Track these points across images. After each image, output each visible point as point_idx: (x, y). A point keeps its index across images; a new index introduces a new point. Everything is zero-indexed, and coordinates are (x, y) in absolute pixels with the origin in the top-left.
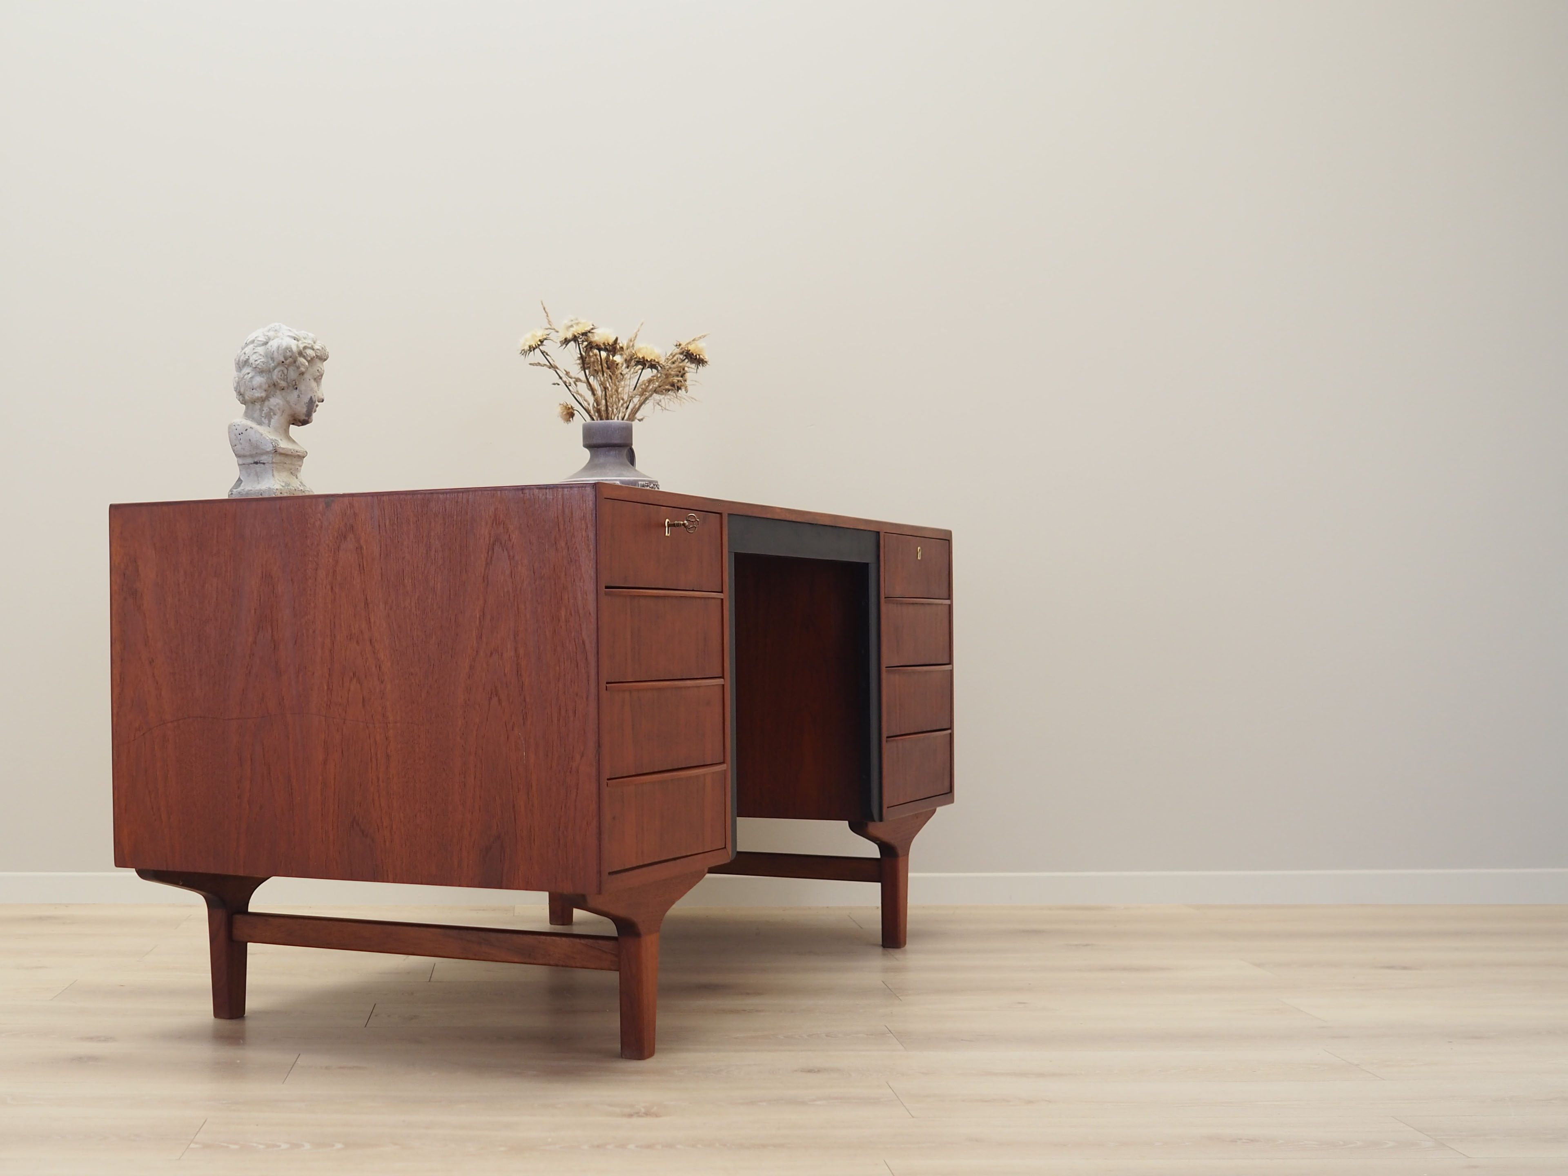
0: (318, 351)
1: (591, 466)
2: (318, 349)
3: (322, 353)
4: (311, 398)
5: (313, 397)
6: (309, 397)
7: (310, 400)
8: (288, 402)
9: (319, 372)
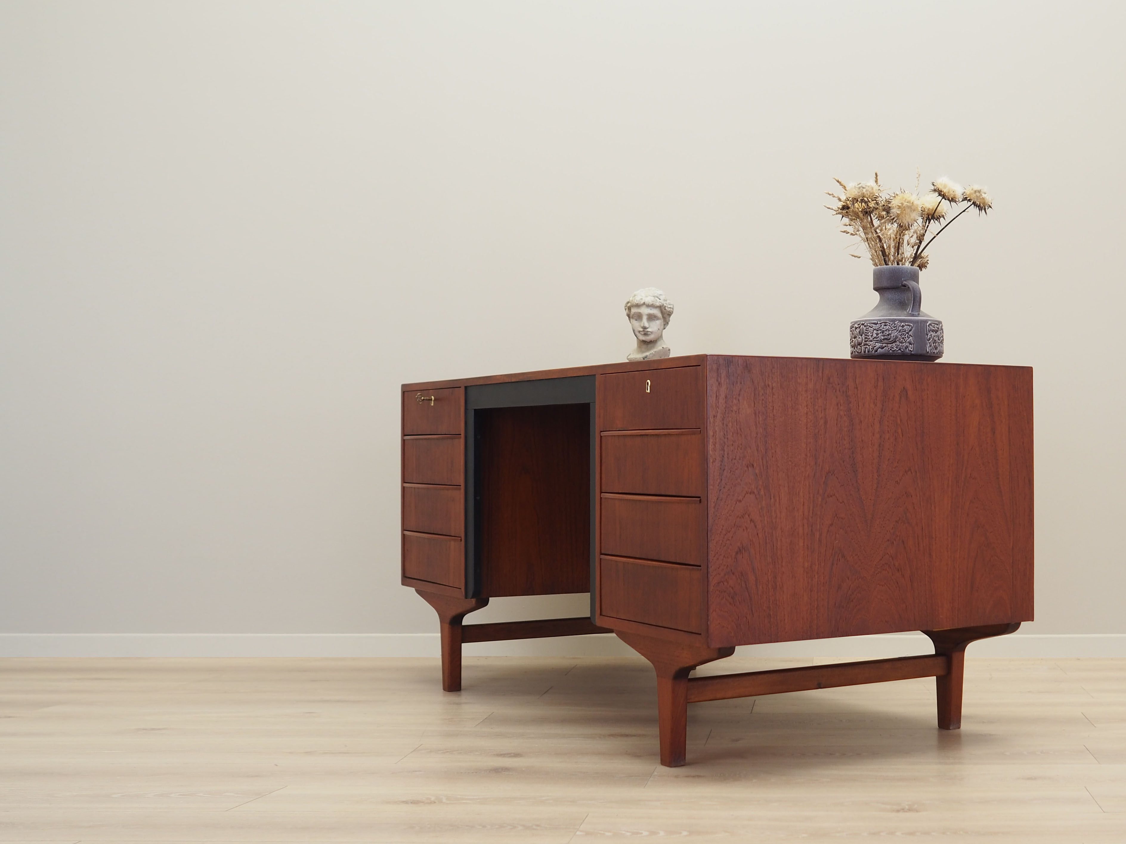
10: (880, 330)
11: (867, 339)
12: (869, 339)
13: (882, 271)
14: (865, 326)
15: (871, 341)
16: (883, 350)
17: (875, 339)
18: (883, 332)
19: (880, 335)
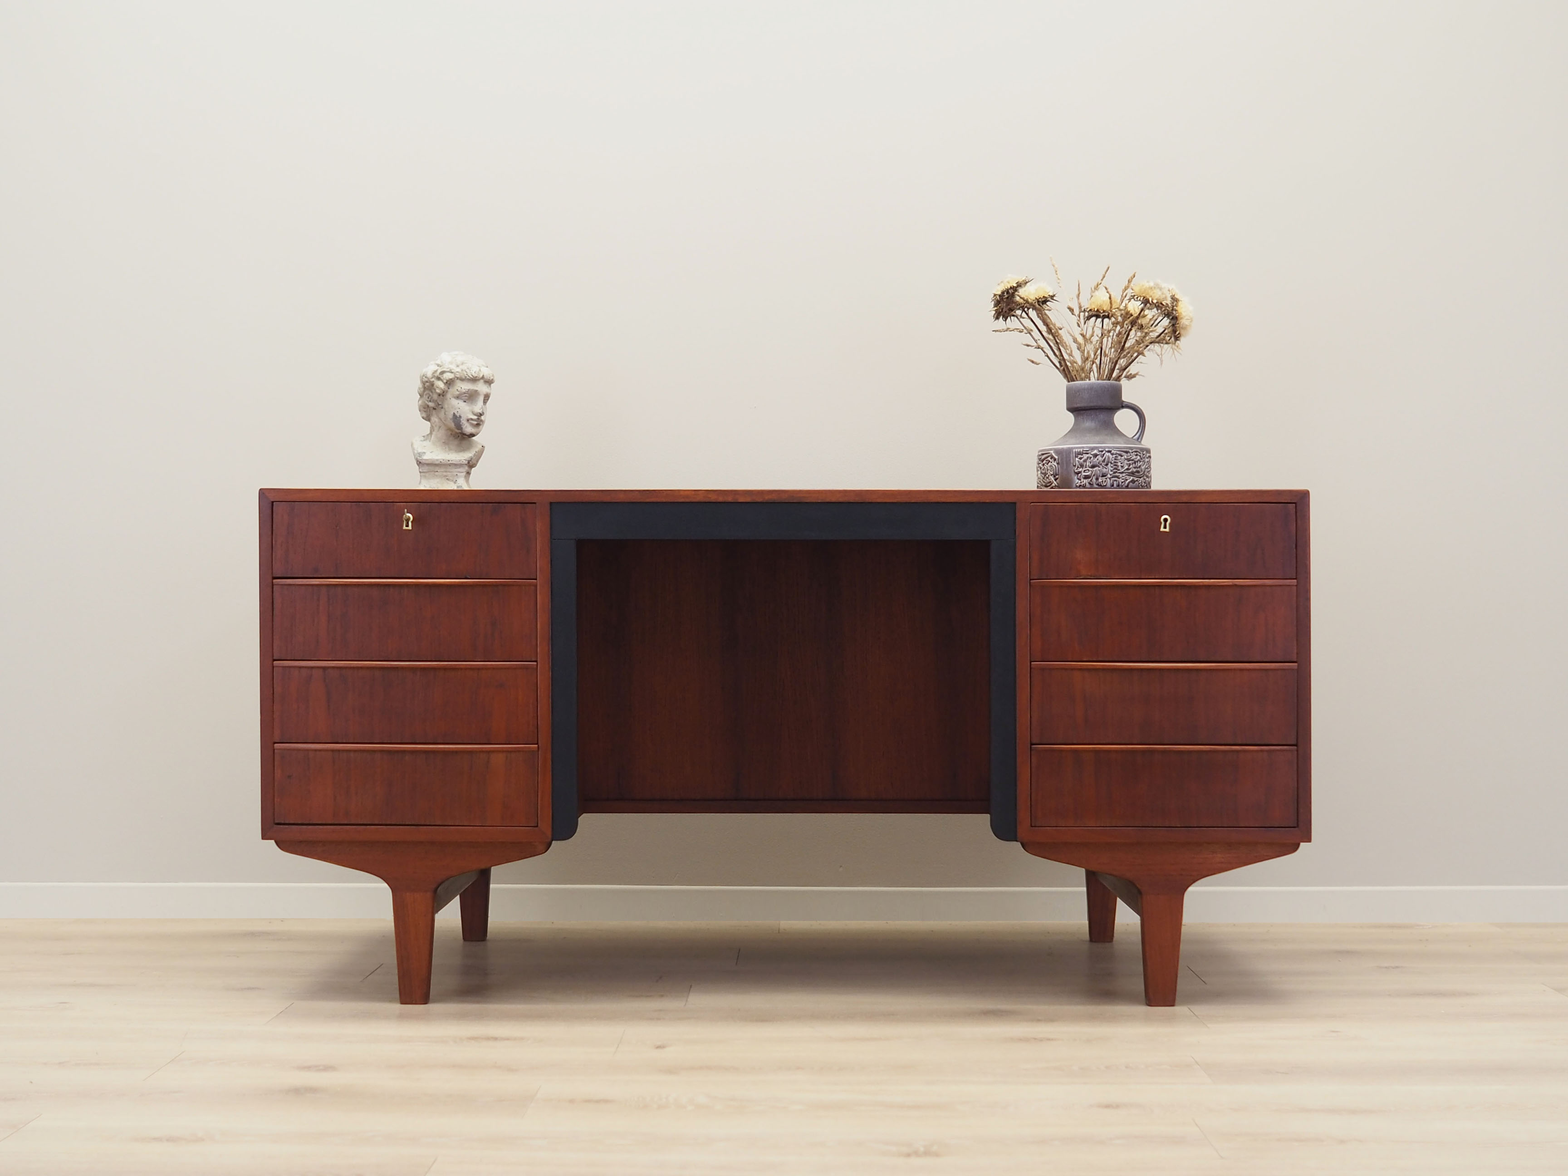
0: (458, 373)
1: (1074, 431)
2: (457, 372)
3: (462, 375)
4: (454, 413)
5: (456, 413)
6: (452, 413)
7: (454, 416)
8: (440, 419)
9: (459, 391)
10: (1132, 460)
11: (1116, 470)
12: (1119, 470)
13: (1105, 388)
14: (1112, 454)
15: (1122, 473)
16: (1134, 484)
17: (1126, 471)
18: (1135, 463)
19: (1131, 466)
